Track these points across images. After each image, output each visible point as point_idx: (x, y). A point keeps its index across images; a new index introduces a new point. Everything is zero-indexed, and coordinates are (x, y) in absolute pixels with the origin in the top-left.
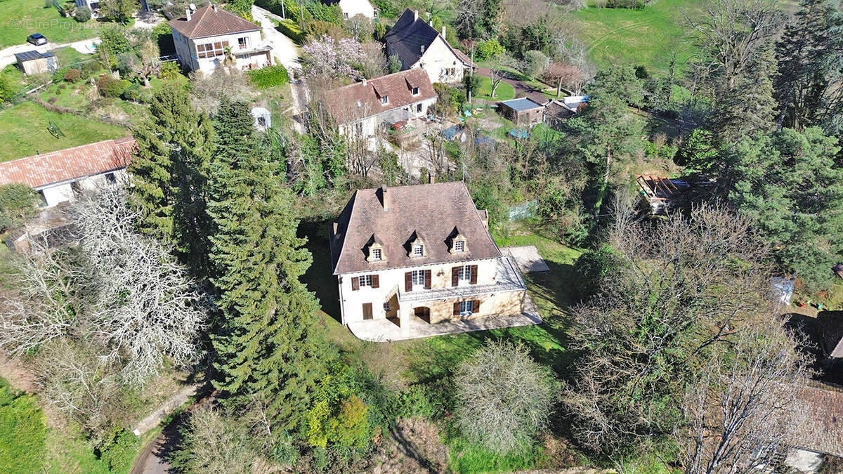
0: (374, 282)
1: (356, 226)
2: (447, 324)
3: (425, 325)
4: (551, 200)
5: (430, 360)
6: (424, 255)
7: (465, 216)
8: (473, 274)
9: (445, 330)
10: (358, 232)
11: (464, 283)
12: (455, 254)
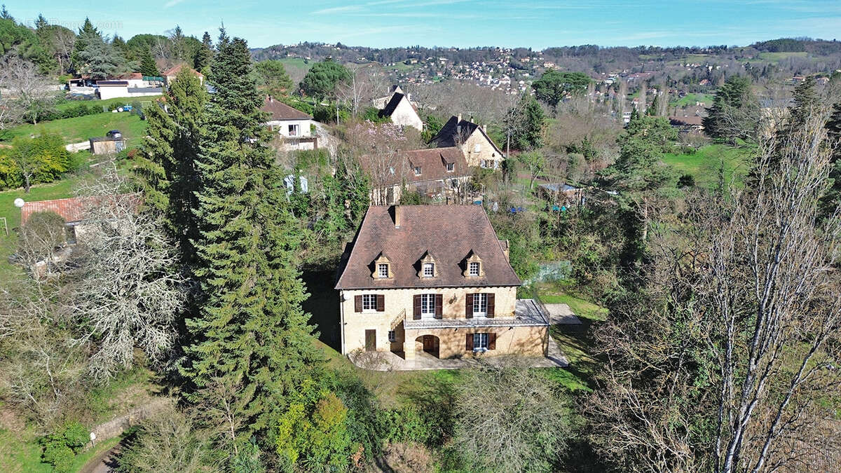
0: (378, 303)
1: (365, 241)
2: (456, 360)
3: (433, 360)
4: (586, 261)
5: (433, 390)
6: (435, 276)
7: (482, 239)
8: (489, 304)
9: (455, 366)
10: (366, 247)
11: (479, 316)
12: (470, 278)
